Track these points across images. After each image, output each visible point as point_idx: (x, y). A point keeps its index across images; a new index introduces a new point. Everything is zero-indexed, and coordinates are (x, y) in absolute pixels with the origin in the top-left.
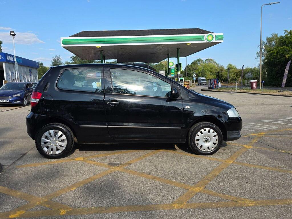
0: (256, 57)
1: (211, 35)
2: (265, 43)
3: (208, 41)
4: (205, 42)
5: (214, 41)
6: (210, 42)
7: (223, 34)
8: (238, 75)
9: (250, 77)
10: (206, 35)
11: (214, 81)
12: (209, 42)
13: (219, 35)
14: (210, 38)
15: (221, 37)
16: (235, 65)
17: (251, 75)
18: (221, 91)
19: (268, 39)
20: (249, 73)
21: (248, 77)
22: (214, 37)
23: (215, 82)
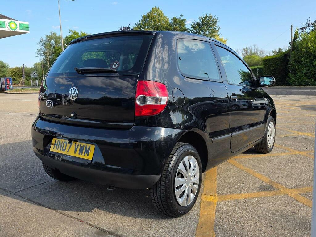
0: (37, 55)
1: (14, 22)
2: (44, 40)
3: (10, 29)
4: (6, 29)
5: (18, 30)
6: (14, 31)
7: (28, 24)
8: (17, 74)
9: (36, 77)
10: (7, 21)
11: (7, 81)
12: (12, 30)
13: (23, 24)
14: (13, 26)
15: (26, 26)
16: (7, 63)
17: (37, 75)
18: (21, 92)
19: (47, 37)
20: (34, 73)
21: (34, 77)
22: (18, 25)
23: (9, 82)
